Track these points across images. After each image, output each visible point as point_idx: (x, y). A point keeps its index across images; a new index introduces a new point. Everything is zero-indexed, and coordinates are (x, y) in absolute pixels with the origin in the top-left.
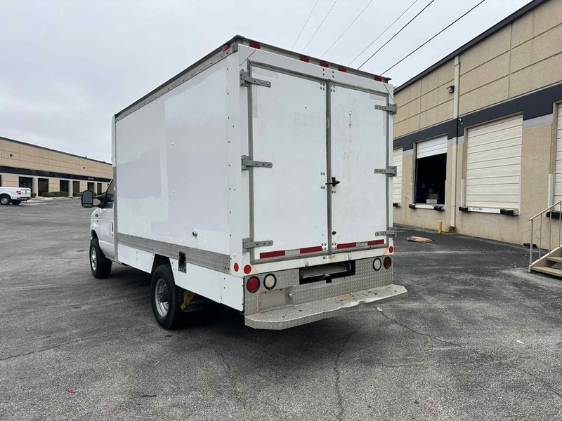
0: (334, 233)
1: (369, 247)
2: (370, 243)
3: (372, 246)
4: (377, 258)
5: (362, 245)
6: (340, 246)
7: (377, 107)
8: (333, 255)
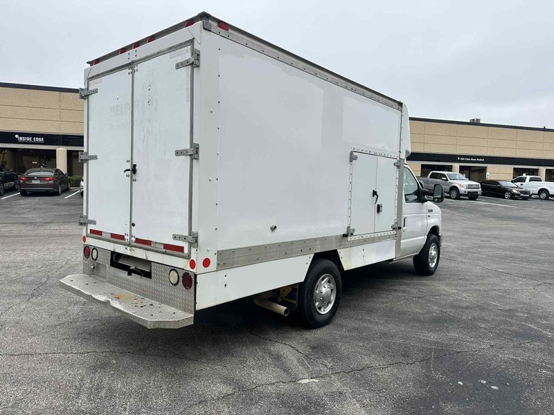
0: (133, 225)
1: (164, 250)
2: (167, 246)
3: (168, 251)
4: (174, 269)
5: (157, 246)
6: (138, 240)
7: (178, 66)
8: (133, 248)
